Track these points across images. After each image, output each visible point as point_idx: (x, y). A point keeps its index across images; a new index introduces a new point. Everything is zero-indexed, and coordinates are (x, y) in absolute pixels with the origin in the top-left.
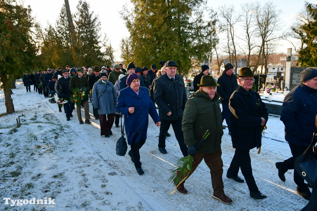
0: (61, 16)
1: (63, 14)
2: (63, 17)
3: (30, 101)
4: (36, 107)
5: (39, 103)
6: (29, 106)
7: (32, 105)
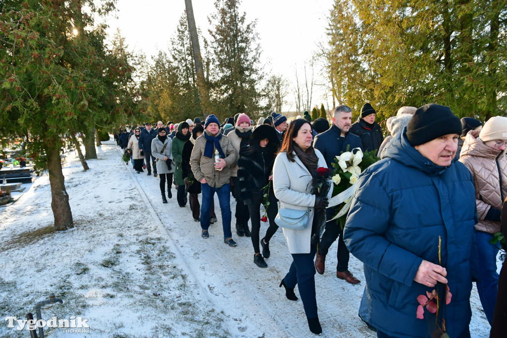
0: (179, 30)
1: (183, 27)
2: (183, 32)
3: (114, 190)
4: (124, 208)
5: (133, 195)
6: (112, 203)
7: (118, 201)
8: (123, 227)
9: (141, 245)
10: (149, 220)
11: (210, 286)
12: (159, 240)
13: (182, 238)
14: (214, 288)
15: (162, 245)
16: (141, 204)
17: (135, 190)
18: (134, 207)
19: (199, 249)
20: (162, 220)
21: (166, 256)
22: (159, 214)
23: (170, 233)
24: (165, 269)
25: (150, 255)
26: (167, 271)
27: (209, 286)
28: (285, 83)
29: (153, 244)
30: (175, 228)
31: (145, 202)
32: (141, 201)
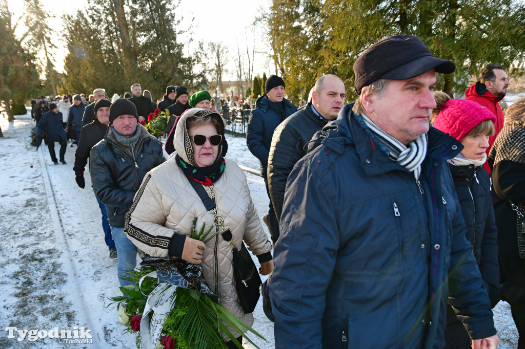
3: (13, 179)
4: (19, 205)
5: (35, 185)
6: (5, 197)
7: (14, 194)
8: (7, 234)
9: (23, 263)
10: (45, 221)
11: (107, 329)
12: (51, 253)
13: (84, 247)
14: (112, 331)
15: (53, 261)
16: (41, 197)
17: (40, 178)
18: (32, 203)
19: (103, 264)
20: (64, 221)
21: (53, 280)
22: (61, 212)
23: (69, 241)
24: (47, 302)
25: (33, 278)
26: (49, 305)
27: (105, 328)
28: (225, 50)
29: (41, 260)
30: (77, 232)
31: (48, 195)
32: (43, 194)
